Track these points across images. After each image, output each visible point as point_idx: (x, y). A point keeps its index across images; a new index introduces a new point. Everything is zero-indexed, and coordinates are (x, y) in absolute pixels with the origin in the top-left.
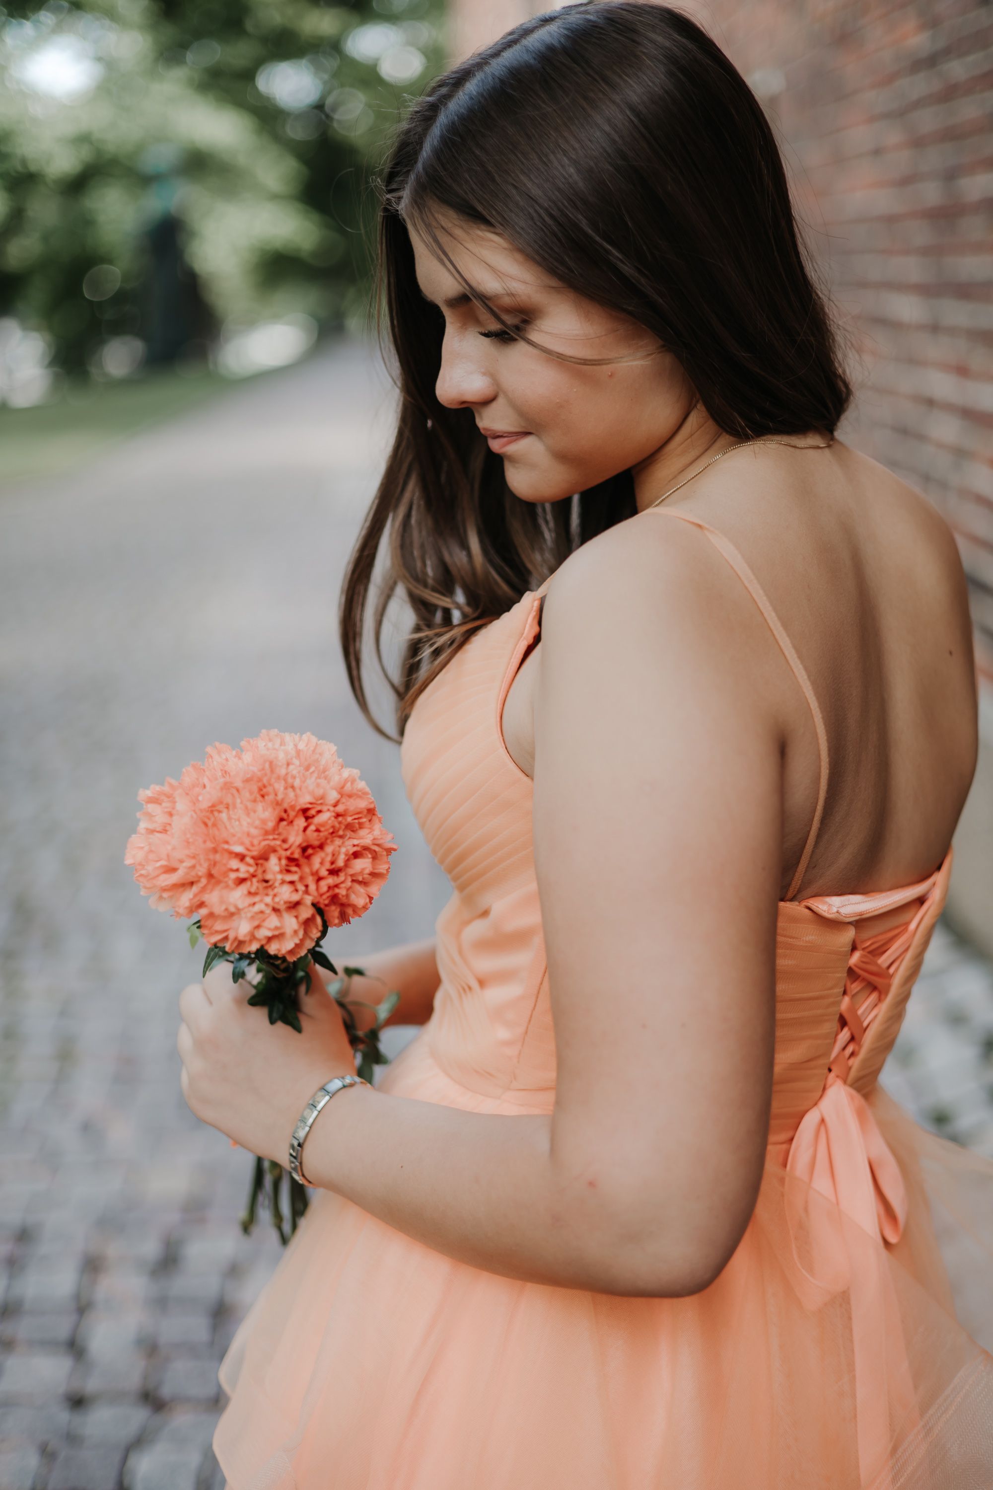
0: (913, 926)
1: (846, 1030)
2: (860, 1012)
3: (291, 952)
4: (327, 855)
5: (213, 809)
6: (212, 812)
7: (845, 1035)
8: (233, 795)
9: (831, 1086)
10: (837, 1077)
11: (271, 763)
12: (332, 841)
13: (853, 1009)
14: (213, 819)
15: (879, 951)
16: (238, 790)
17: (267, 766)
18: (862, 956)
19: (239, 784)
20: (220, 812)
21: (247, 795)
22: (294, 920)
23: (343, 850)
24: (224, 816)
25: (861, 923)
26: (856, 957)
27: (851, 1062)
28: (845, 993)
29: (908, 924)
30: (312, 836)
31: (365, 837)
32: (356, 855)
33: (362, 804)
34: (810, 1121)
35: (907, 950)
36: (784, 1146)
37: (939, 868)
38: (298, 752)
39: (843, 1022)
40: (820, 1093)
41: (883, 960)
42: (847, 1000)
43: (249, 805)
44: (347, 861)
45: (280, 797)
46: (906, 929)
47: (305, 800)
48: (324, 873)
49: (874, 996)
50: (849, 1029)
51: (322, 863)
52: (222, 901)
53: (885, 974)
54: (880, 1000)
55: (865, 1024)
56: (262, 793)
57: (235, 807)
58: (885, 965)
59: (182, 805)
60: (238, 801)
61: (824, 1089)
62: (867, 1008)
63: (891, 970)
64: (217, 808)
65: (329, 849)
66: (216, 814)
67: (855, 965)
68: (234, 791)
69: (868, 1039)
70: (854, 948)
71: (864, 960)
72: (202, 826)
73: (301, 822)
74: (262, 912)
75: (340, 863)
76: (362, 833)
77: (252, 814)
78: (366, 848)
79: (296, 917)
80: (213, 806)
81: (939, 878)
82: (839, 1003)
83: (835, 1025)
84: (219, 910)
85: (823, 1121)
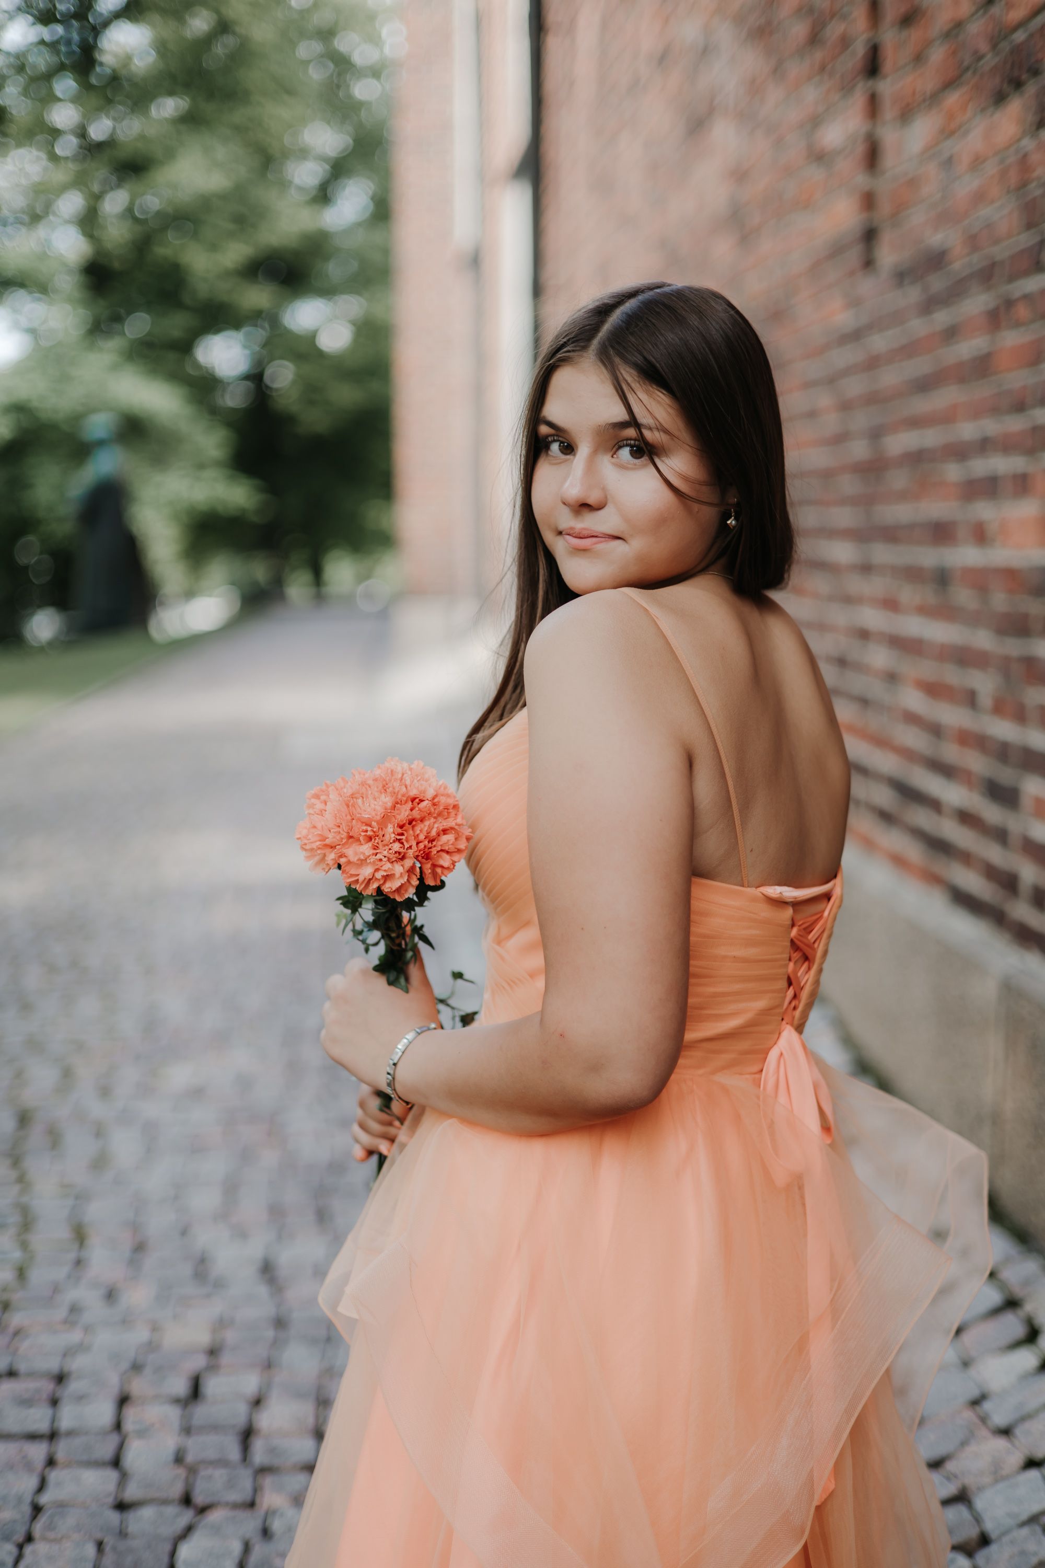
0: (826, 914)
1: (791, 988)
2: (799, 974)
3: (398, 890)
4: (425, 826)
5: (352, 796)
6: (352, 798)
7: (790, 993)
8: (366, 789)
9: (783, 1031)
10: (787, 1023)
11: (392, 771)
12: (429, 819)
13: (795, 972)
14: (352, 801)
15: (808, 930)
16: (370, 787)
17: (389, 771)
18: (799, 930)
19: (370, 782)
20: (357, 798)
21: (376, 789)
22: (401, 868)
23: (436, 825)
24: (360, 801)
25: (797, 905)
26: (794, 932)
27: (794, 1012)
28: (790, 960)
29: (823, 911)
30: (416, 814)
31: (450, 823)
32: (445, 831)
33: (451, 801)
34: (773, 1055)
35: (823, 932)
36: (757, 1076)
37: (835, 877)
38: (411, 769)
39: (790, 983)
40: (776, 1036)
41: (812, 937)
42: (791, 965)
43: (377, 794)
44: (438, 835)
45: (396, 790)
46: (821, 917)
47: (413, 792)
48: (422, 837)
49: (806, 965)
50: (793, 988)
51: (421, 831)
52: (356, 854)
53: (811, 946)
54: (809, 969)
55: (802, 984)
56: (385, 788)
57: (367, 797)
58: (813, 941)
59: (333, 796)
60: (370, 792)
61: (780, 1034)
62: (803, 972)
63: (816, 945)
64: (356, 795)
65: (427, 823)
66: (355, 799)
67: (795, 937)
68: (368, 787)
69: (804, 995)
70: (793, 925)
71: (801, 933)
72: (345, 807)
73: (410, 805)
74: (381, 860)
75: (433, 833)
76: (450, 820)
77: (378, 800)
78: (452, 828)
79: (402, 865)
80: (352, 794)
81: (838, 881)
82: (786, 966)
83: (785, 984)
84: (353, 859)
85: (781, 1054)
